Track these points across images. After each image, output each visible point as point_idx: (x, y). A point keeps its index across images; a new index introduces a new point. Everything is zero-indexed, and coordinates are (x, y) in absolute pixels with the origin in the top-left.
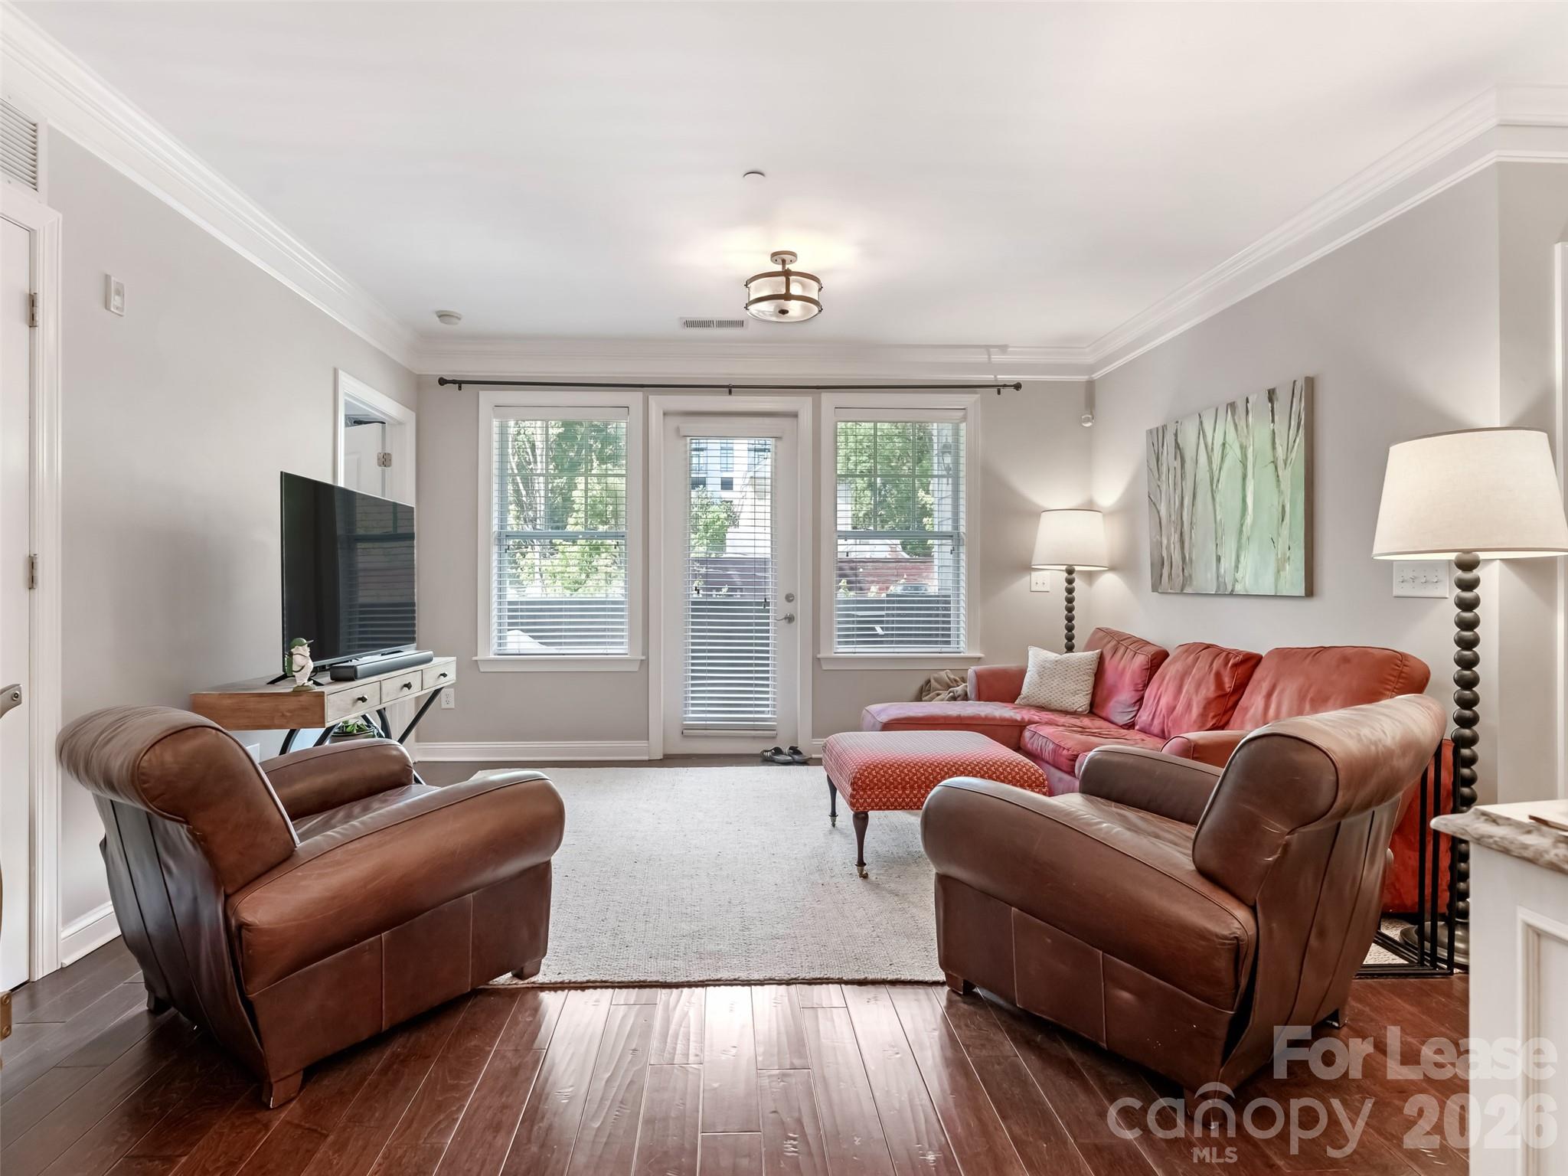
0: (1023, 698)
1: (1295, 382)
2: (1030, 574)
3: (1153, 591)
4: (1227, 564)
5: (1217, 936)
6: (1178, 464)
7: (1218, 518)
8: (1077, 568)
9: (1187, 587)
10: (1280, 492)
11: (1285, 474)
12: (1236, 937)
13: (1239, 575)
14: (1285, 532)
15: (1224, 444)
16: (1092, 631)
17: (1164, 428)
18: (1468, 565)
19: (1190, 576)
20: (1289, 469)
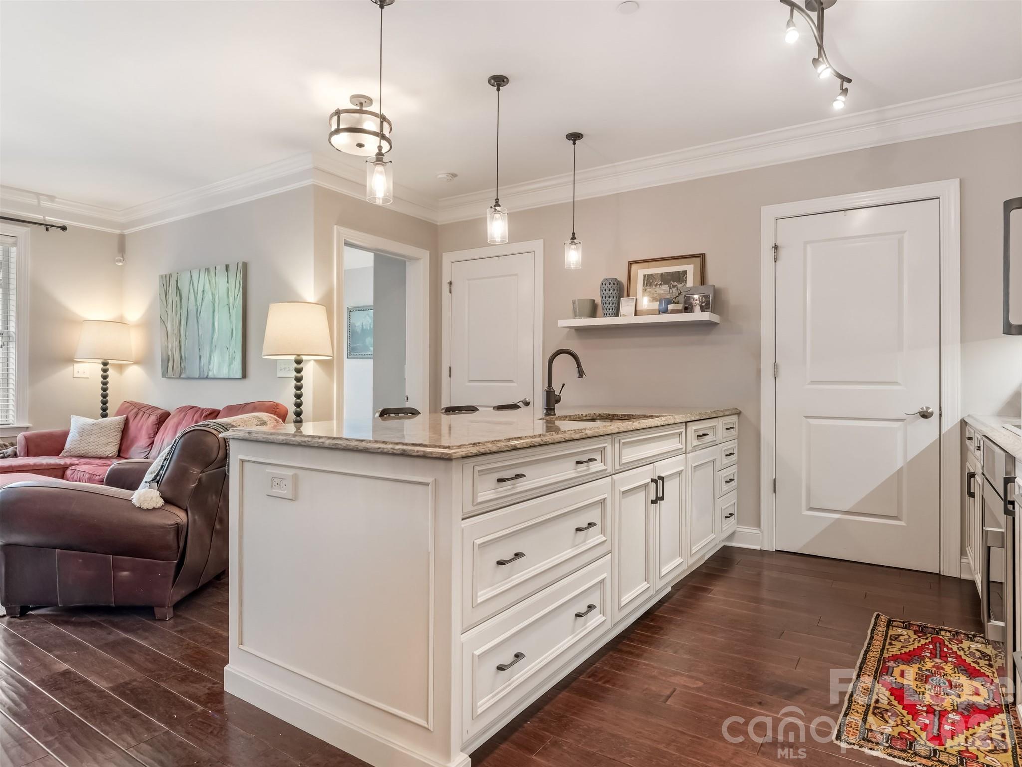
0: (66, 452)
1: (238, 263)
2: (73, 365)
3: (162, 377)
4: (204, 360)
5: (168, 525)
6: (178, 299)
7: (200, 334)
8: (110, 361)
9: (183, 374)
10: (231, 322)
11: (233, 312)
12: (177, 523)
13: (211, 368)
14: (233, 342)
15: (203, 291)
16: (121, 403)
17: (170, 276)
18: (299, 362)
19: (185, 367)
20: (235, 309)
